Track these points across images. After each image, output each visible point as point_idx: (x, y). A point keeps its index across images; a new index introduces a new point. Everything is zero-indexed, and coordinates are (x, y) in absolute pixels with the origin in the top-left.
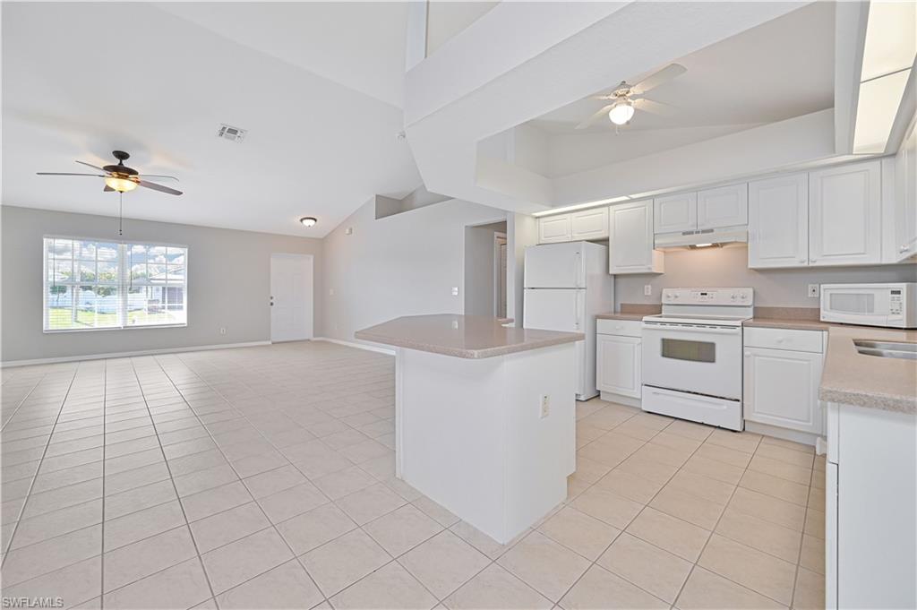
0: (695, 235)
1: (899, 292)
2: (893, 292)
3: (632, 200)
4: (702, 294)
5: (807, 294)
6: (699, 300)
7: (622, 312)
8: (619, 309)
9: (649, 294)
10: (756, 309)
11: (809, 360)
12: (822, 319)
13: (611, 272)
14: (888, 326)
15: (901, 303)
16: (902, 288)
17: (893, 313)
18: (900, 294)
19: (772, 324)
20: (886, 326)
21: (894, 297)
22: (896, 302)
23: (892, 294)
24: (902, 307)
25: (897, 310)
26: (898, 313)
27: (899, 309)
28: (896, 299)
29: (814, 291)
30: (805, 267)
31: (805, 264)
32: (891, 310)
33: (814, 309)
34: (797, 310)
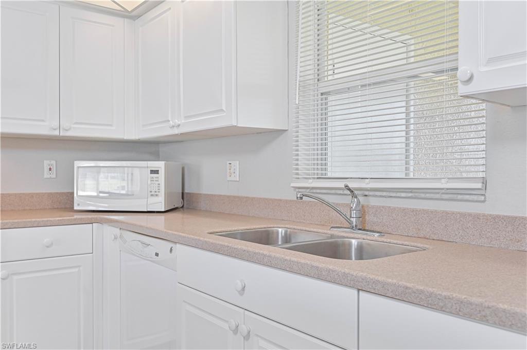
1: (156, 172)
2: (152, 171)
5: (43, 175)
12: (76, 208)
14: (149, 210)
15: (159, 184)
16: (160, 167)
17: (152, 195)
18: (158, 173)
19: (36, 221)
20: (146, 210)
21: (153, 178)
22: (155, 182)
23: (151, 173)
24: (160, 188)
25: (156, 192)
26: (157, 195)
27: (157, 190)
28: (155, 179)
29: (50, 169)
30: (56, 136)
31: (56, 133)
32: (151, 192)
33: (51, 194)
34: (33, 196)
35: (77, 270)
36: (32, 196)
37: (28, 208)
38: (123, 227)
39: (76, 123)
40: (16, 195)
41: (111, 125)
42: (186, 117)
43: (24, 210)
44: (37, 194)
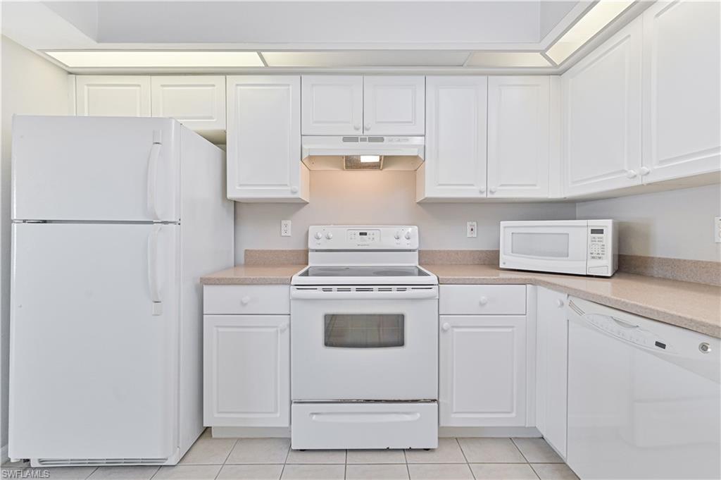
0: (360, 143)
1: (601, 231)
2: (593, 231)
3: (266, 71)
4: (361, 234)
5: (466, 234)
6: (358, 242)
7: (247, 264)
8: (242, 259)
9: (289, 234)
10: (422, 254)
11: (512, 327)
12: (502, 266)
13: (229, 196)
14: (588, 274)
15: (603, 245)
16: (606, 227)
17: (593, 258)
18: (603, 233)
19: (473, 279)
20: (585, 274)
21: (594, 238)
22: (597, 243)
23: (592, 233)
24: (605, 250)
25: (598, 254)
26: (600, 258)
27: (600, 252)
28: (597, 240)
29: (472, 230)
30: (483, 199)
31: (484, 196)
32: (592, 254)
33: (472, 251)
34: (457, 254)
35: (510, 330)
36: (457, 252)
37: (454, 263)
38: (571, 293)
39: (502, 185)
40: (444, 251)
41: (535, 185)
42: (661, 162)
43: (451, 264)
44: (461, 251)
